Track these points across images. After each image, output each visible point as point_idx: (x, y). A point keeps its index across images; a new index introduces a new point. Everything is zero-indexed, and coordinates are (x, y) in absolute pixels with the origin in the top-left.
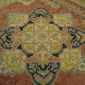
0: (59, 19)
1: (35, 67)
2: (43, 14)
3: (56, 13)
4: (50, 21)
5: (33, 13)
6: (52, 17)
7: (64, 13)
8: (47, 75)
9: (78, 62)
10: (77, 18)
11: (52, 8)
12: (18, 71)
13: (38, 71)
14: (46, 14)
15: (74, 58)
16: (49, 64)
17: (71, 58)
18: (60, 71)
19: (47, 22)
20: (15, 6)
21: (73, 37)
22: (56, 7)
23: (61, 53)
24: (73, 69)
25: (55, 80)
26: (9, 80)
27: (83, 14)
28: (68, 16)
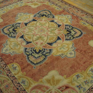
0: (59, 19)
1: (31, 51)
2: (47, 15)
3: (57, 14)
4: (51, 20)
5: (38, 14)
6: (53, 17)
7: (65, 14)
8: (39, 56)
9: (67, 50)
10: (76, 19)
11: (55, 10)
12: (17, 52)
13: (33, 54)
14: (49, 15)
15: (65, 47)
16: (42, 50)
17: (62, 47)
18: (50, 55)
19: (49, 20)
20: (24, 8)
21: (68, 32)
22: (59, 10)
23: (55, 43)
24: (63, 55)
25: (45, 61)
26: (9, 58)
27: (82, 16)
28: (68, 17)
